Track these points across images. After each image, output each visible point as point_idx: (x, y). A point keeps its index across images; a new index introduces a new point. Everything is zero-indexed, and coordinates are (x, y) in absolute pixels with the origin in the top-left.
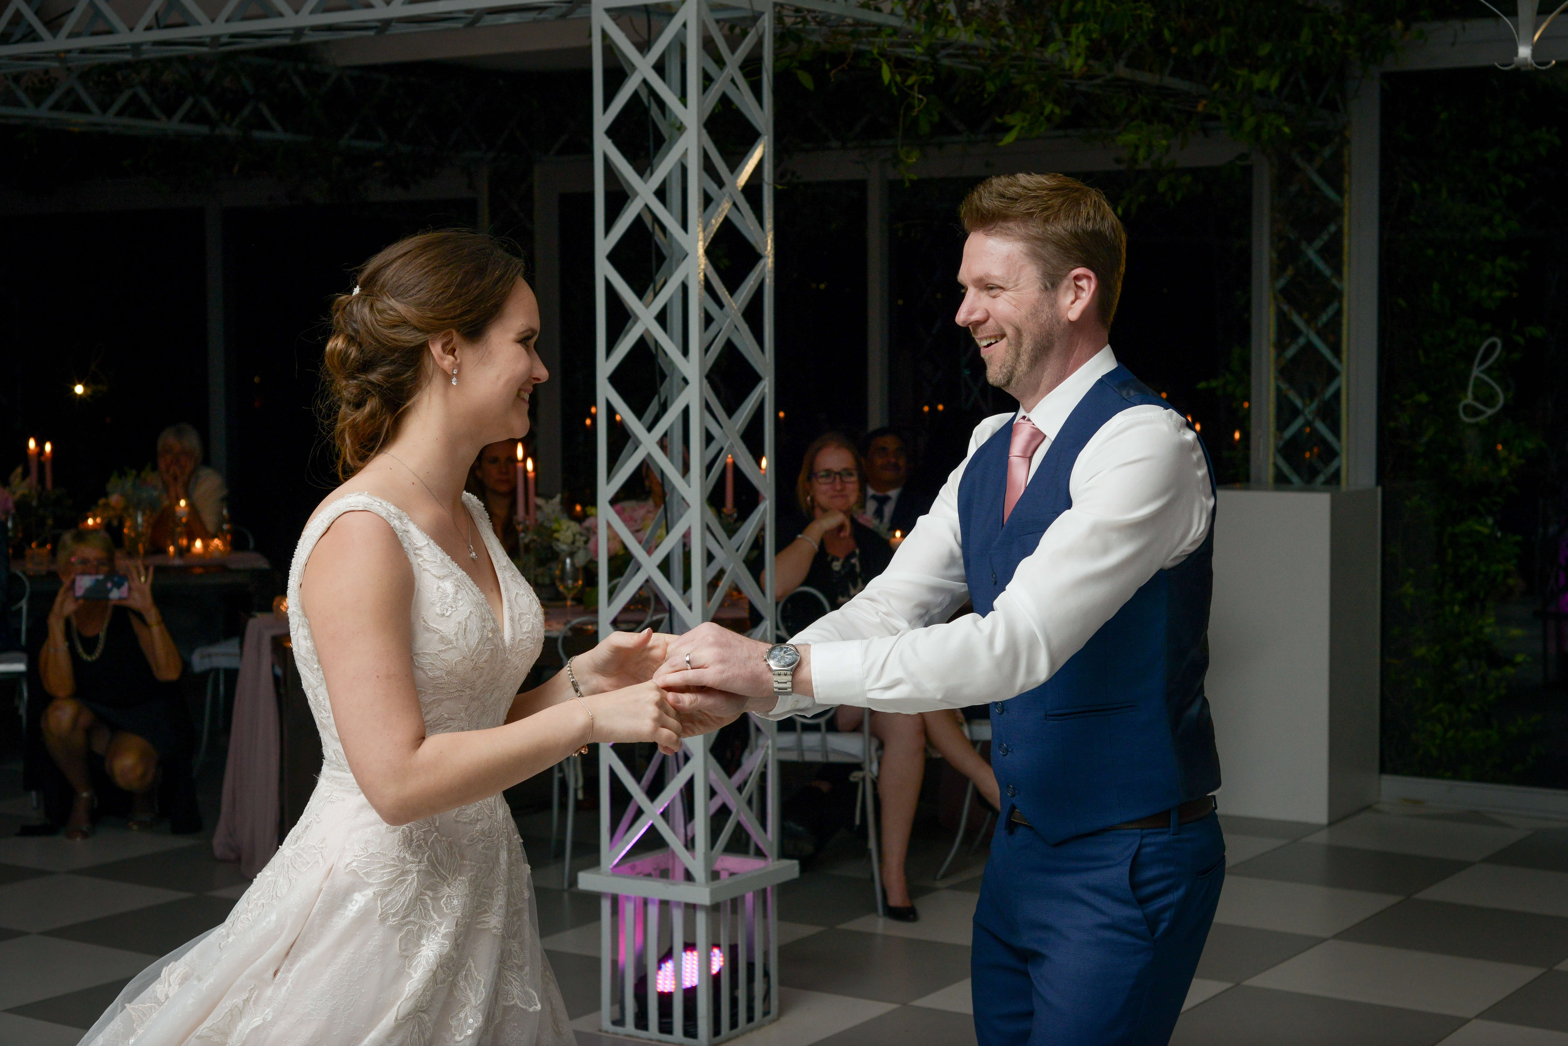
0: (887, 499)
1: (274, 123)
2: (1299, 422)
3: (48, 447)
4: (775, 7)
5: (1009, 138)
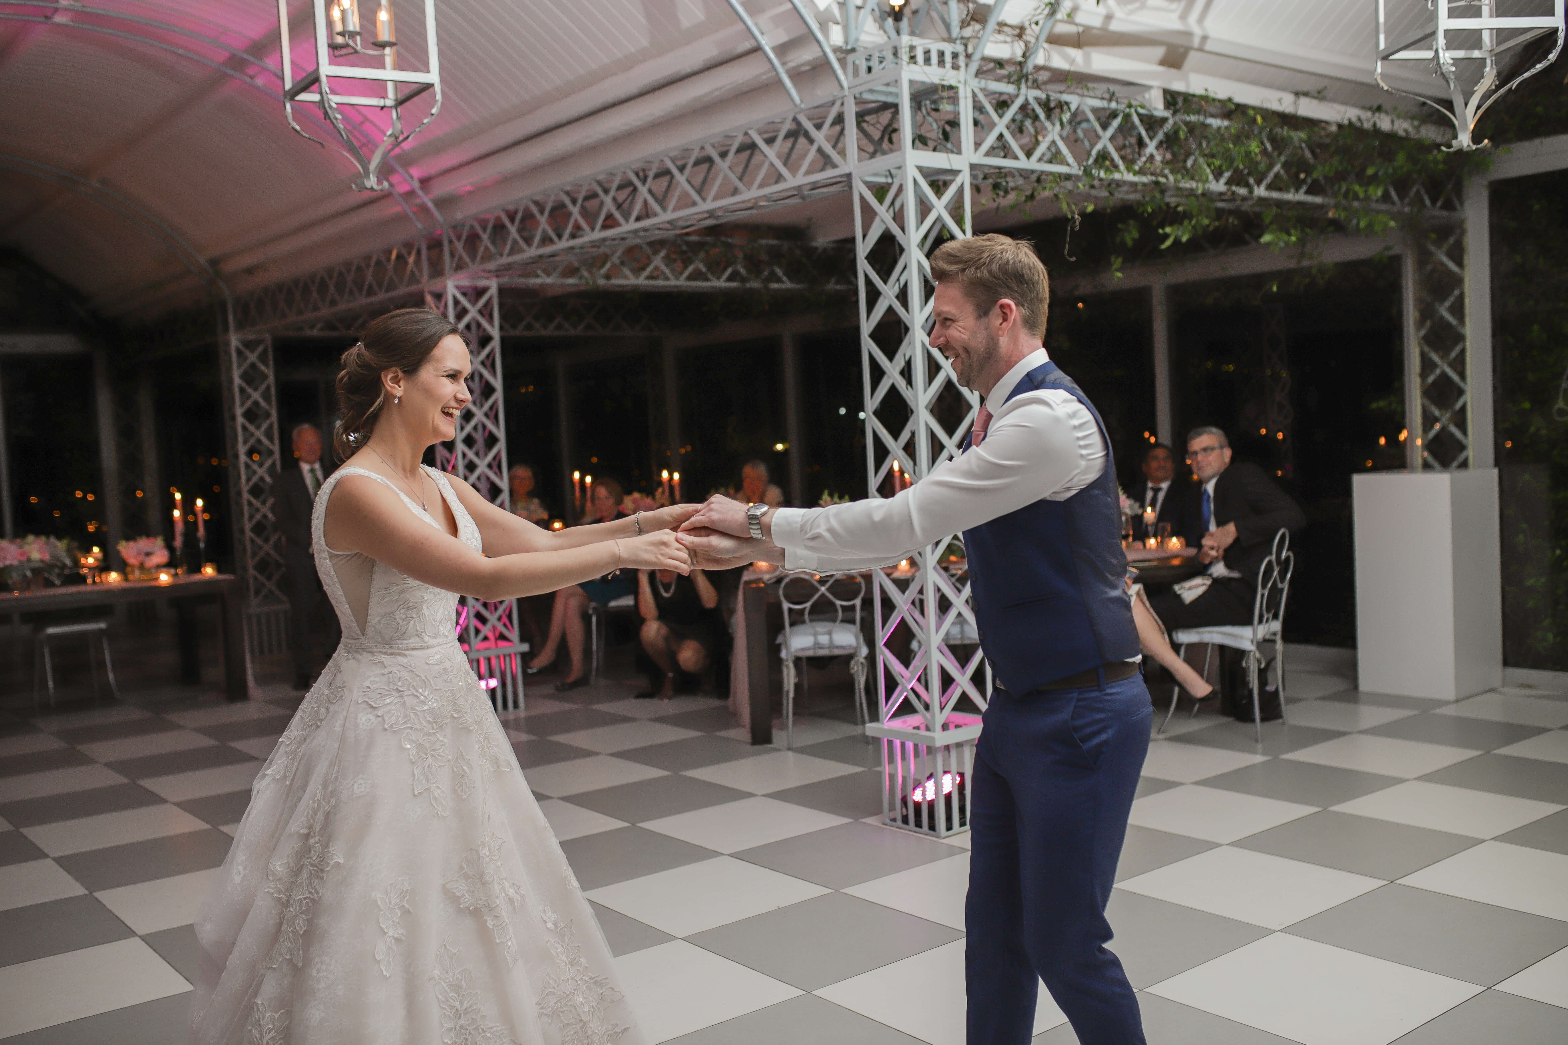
0: (1159, 489)
1: (785, 279)
2: (1438, 426)
3: (676, 476)
4: (973, 167)
5: (1168, 243)
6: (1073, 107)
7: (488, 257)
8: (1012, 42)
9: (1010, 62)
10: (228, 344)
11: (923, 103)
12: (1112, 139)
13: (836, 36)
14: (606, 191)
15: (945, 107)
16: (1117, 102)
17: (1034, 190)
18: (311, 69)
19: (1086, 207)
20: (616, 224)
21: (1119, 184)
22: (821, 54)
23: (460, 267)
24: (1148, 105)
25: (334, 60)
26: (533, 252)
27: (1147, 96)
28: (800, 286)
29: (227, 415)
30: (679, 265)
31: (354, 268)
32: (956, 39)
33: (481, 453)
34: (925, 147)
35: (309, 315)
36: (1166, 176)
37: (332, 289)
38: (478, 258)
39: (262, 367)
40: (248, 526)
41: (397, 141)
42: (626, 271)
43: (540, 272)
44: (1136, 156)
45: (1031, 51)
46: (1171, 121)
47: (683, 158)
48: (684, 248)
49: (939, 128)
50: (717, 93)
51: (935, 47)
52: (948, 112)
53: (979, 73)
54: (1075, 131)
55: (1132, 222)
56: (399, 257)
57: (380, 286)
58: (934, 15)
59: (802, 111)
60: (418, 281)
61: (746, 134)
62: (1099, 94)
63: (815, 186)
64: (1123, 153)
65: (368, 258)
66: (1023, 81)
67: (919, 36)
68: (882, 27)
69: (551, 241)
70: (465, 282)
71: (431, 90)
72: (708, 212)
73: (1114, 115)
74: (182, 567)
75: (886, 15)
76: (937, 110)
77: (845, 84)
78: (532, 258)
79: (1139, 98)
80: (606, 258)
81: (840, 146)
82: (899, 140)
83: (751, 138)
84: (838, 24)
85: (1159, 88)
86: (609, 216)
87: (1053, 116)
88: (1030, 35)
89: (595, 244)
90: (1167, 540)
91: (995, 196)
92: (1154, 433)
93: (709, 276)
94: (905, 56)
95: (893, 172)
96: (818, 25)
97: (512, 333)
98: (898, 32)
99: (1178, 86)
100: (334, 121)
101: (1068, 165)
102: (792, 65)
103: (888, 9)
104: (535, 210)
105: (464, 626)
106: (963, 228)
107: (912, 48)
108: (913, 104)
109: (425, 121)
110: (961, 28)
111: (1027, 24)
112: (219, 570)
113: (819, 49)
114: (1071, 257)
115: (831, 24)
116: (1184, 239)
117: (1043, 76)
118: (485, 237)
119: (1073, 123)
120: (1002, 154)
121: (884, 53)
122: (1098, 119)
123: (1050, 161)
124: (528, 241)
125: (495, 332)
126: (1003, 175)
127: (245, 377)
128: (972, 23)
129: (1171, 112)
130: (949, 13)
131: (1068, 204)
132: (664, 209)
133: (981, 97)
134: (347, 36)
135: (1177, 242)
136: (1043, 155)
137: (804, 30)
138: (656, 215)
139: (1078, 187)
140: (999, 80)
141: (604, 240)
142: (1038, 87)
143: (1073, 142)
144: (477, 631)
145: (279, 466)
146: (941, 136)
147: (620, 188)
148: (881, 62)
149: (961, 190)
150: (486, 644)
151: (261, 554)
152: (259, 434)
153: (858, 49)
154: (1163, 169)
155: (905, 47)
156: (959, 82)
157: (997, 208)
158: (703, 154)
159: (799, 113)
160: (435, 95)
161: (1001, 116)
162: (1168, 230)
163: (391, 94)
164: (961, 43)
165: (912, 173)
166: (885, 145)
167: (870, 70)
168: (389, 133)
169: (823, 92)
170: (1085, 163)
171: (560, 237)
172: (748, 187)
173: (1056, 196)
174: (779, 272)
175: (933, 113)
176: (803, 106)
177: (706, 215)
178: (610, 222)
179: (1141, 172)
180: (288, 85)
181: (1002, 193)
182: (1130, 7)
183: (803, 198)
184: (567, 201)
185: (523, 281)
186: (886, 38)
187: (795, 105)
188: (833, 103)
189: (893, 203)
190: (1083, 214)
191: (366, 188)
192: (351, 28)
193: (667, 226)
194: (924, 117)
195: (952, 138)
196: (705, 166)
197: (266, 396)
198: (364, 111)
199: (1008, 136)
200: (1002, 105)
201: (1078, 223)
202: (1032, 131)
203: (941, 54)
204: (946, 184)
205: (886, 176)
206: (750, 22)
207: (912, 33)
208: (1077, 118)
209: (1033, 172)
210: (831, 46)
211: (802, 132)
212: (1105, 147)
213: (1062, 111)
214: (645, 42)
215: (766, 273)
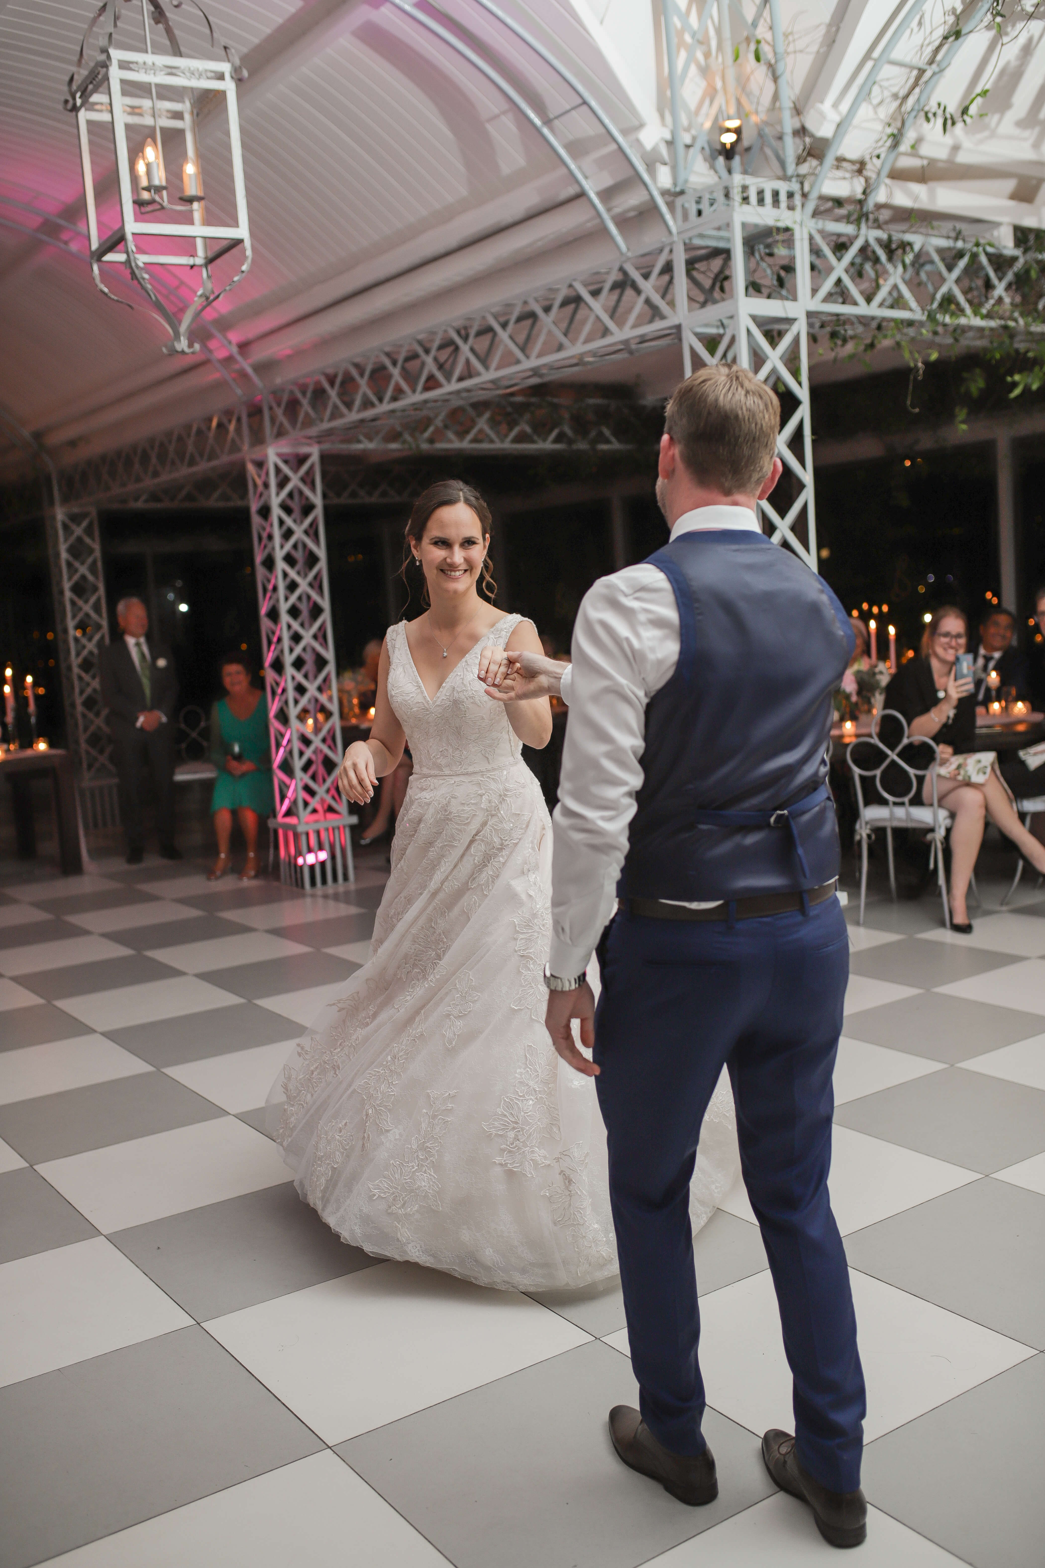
4: (810, 315)
5: (1017, 392)
6: (917, 248)
7: (308, 423)
8: (852, 178)
9: (850, 200)
10: (54, 518)
11: (756, 248)
12: (958, 281)
13: (664, 178)
14: (427, 351)
15: (781, 251)
16: (964, 240)
17: (874, 337)
18: (117, 227)
19: (929, 355)
20: (438, 385)
21: (964, 329)
22: (647, 197)
23: (280, 433)
24: (996, 243)
25: (140, 217)
26: (353, 416)
27: (996, 233)
28: (629, 447)
29: (55, 590)
30: (504, 427)
31: (175, 438)
32: (792, 177)
33: (307, 624)
34: (757, 294)
35: (132, 487)
36: (1016, 320)
37: (154, 460)
38: (299, 425)
39: (88, 540)
40: (79, 701)
41: (209, 301)
42: (451, 435)
43: (362, 438)
44: (983, 299)
45: (872, 187)
46: (1021, 261)
47: (505, 314)
48: (509, 409)
49: (773, 273)
50: (540, 244)
51: (769, 186)
52: (783, 257)
53: (816, 214)
54: (918, 273)
55: (978, 371)
56: (220, 425)
57: (201, 455)
58: (768, 151)
59: (628, 259)
60: (239, 450)
61: (571, 286)
62: (944, 233)
63: (643, 340)
64: (969, 296)
65: (188, 427)
66: (863, 220)
67: (752, 174)
68: (713, 167)
69: (373, 405)
70: (286, 450)
71: (240, 246)
72: (532, 369)
73: (960, 254)
74: (14, 744)
75: (717, 154)
76: (771, 255)
77: (674, 230)
78: (354, 422)
79: (988, 236)
80: (427, 422)
81: (668, 297)
82: (732, 290)
83: (575, 290)
84: (665, 164)
85: (1009, 224)
86: (431, 378)
87: (895, 257)
88: (871, 170)
89: (417, 407)
90: (1011, 705)
91: (833, 345)
92: (997, 594)
93: (535, 438)
94: (737, 196)
95: (725, 322)
96: (645, 166)
97: (336, 501)
98: (730, 171)
99: (1030, 222)
100: (141, 281)
101: (911, 310)
102: (618, 210)
103: (719, 147)
104: (354, 373)
105: (292, 799)
106: (799, 379)
107: (745, 188)
108: (747, 249)
109: (236, 279)
110: (797, 164)
111: (867, 159)
112: (51, 745)
113: (646, 192)
114: (914, 408)
115: (658, 165)
116: (1035, 387)
117: (884, 215)
118: (305, 402)
119: (917, 265)
120: (840, 300)
121: (715, 195)
122: (943, 260)
123: (892, 307)
124: (349, 405)
125: (317, 500)
126: (841, 322)
127: (71, 550)
128: (809, 159)
129: (1022, 249)
130: (784, 148)
131: (911, 352)
132: (487, 368)
133: (818, 239)
134: (152, 191)
135: (1027, 390)
136: (884, 300)
137: (631, 173)
138: (478, 374)
139: (921, 334)
140: (838, 220)
141: (426, 402)
142: (879, 227)
143: (916, 285)
144: (306, 804)
145: (107, 640)
146: (775, 283)
147: (441, 347)
148: (712, 205)
149: (796, 341)
150: (315, 817)
151: (92, 728)
152: (87, 608)
153: (687, 191)
154: (1013, 312)
155: (737, 187)
156: (795, 222)
157: (835, 360)
158: (527, 309)
159: (625, 262)
160: (244, 250)
161: (839, 259)
162: (1017, 377)
163: (200, 252)
164: (797, 181)
165: (745, 322)
166: (717, 294)
167: (700, 213)
168: (200, 293)
169: (650, 239)
170: (929, 308)
171: (381, 400)
172: (573, 341)
173: (898, 344)
174: (607, 432)
175: (767, 259)
176: (630, 254)
177: (530, 373)
178: (432, 383)
179: (989, 316)
180: (95, 245)
181: (839, 342)
182: (979, 136)
183: (631, 352)
184: (387, 362)
185: (344, 446)
186: (716, 179)
187: (621, 254)
188: (661, 250)
189: (724, 356)
190: (927, 363)
191: (177, 352)
192: (156, 182)
193: (489, 386)
194: (758, 264)
195: (787, 284)
196: (528, 322)
197: (93, 569)
198: (172, 269)
199: (847, 281)
200: (840, 247)
201: (921, 372)
202: (872, 274)
203: (776, 194)
204: (781, 334)
205: (718, 327)
206: (573, 166)
207: (745, 172)
208: (920, 260)
209: (873, 318)
210: (658, 189)
211: (629, 283)
212: (950, 290)
213: (904, 252)
214: (464, 192)
215: (593, 434)
